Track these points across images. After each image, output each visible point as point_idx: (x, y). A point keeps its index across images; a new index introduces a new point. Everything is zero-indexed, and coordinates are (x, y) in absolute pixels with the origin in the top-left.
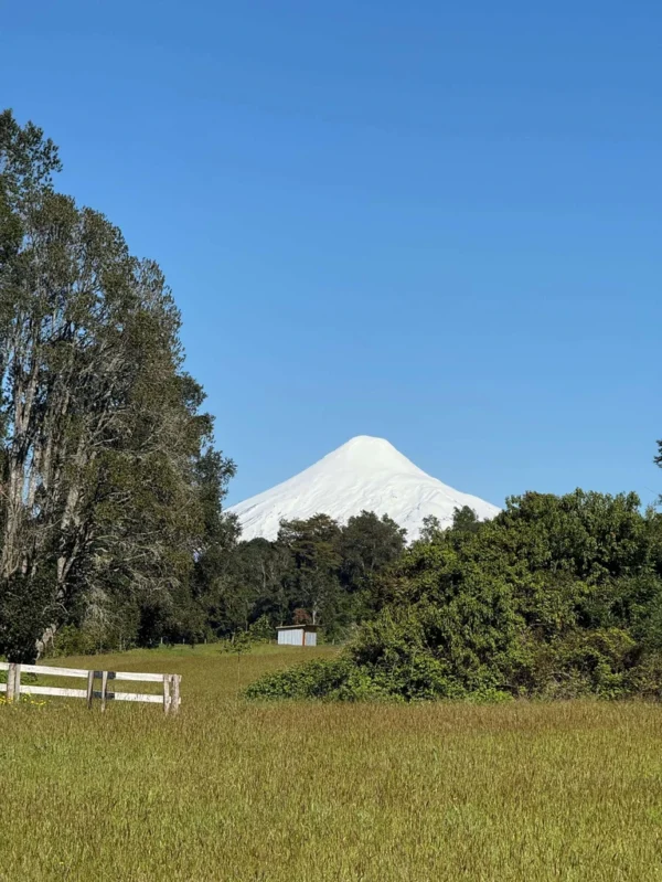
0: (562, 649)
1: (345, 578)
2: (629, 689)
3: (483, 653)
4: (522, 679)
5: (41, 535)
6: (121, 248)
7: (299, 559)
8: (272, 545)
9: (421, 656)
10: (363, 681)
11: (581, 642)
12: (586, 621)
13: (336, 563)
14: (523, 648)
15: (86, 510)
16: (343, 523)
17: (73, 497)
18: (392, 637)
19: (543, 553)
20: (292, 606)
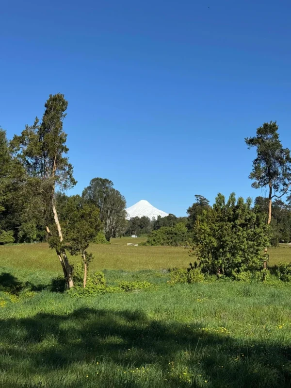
0: (166, 241)
1: (140, 227)
2: (172, 245)
3: (158, 242)
4: (162, 244)
5: (111, 227)
6: (120, 194)
7: (133, 223)
8: (129, 221)
9: (153, 242)
10: (148, 244)
11: (167, 241)
12: (168, 239)
13: (139, 224)
14: (162, 241)
15: (116, 223)
16: (140, 218)
17: (114, 222)
18: (150, 240)
19: (164, 232)
20: (132, 231)
